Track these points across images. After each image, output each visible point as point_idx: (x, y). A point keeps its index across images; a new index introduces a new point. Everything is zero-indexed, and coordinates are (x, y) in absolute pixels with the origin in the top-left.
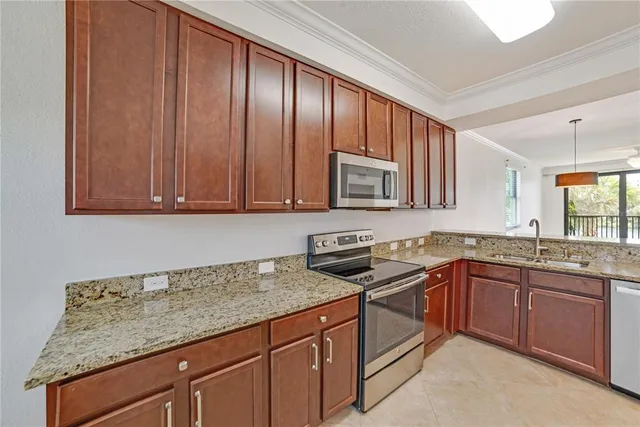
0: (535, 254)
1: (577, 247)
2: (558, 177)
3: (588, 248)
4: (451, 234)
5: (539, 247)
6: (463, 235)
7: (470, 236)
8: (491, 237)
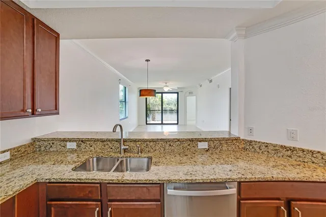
0: (120, 153)
1: (146, 143)
2: (141, 91)
3: (152, 143)
4: (53, 139)
5: (123, 147)
6: (65, 140)
7: (70, 140)
8: (88, 140)
